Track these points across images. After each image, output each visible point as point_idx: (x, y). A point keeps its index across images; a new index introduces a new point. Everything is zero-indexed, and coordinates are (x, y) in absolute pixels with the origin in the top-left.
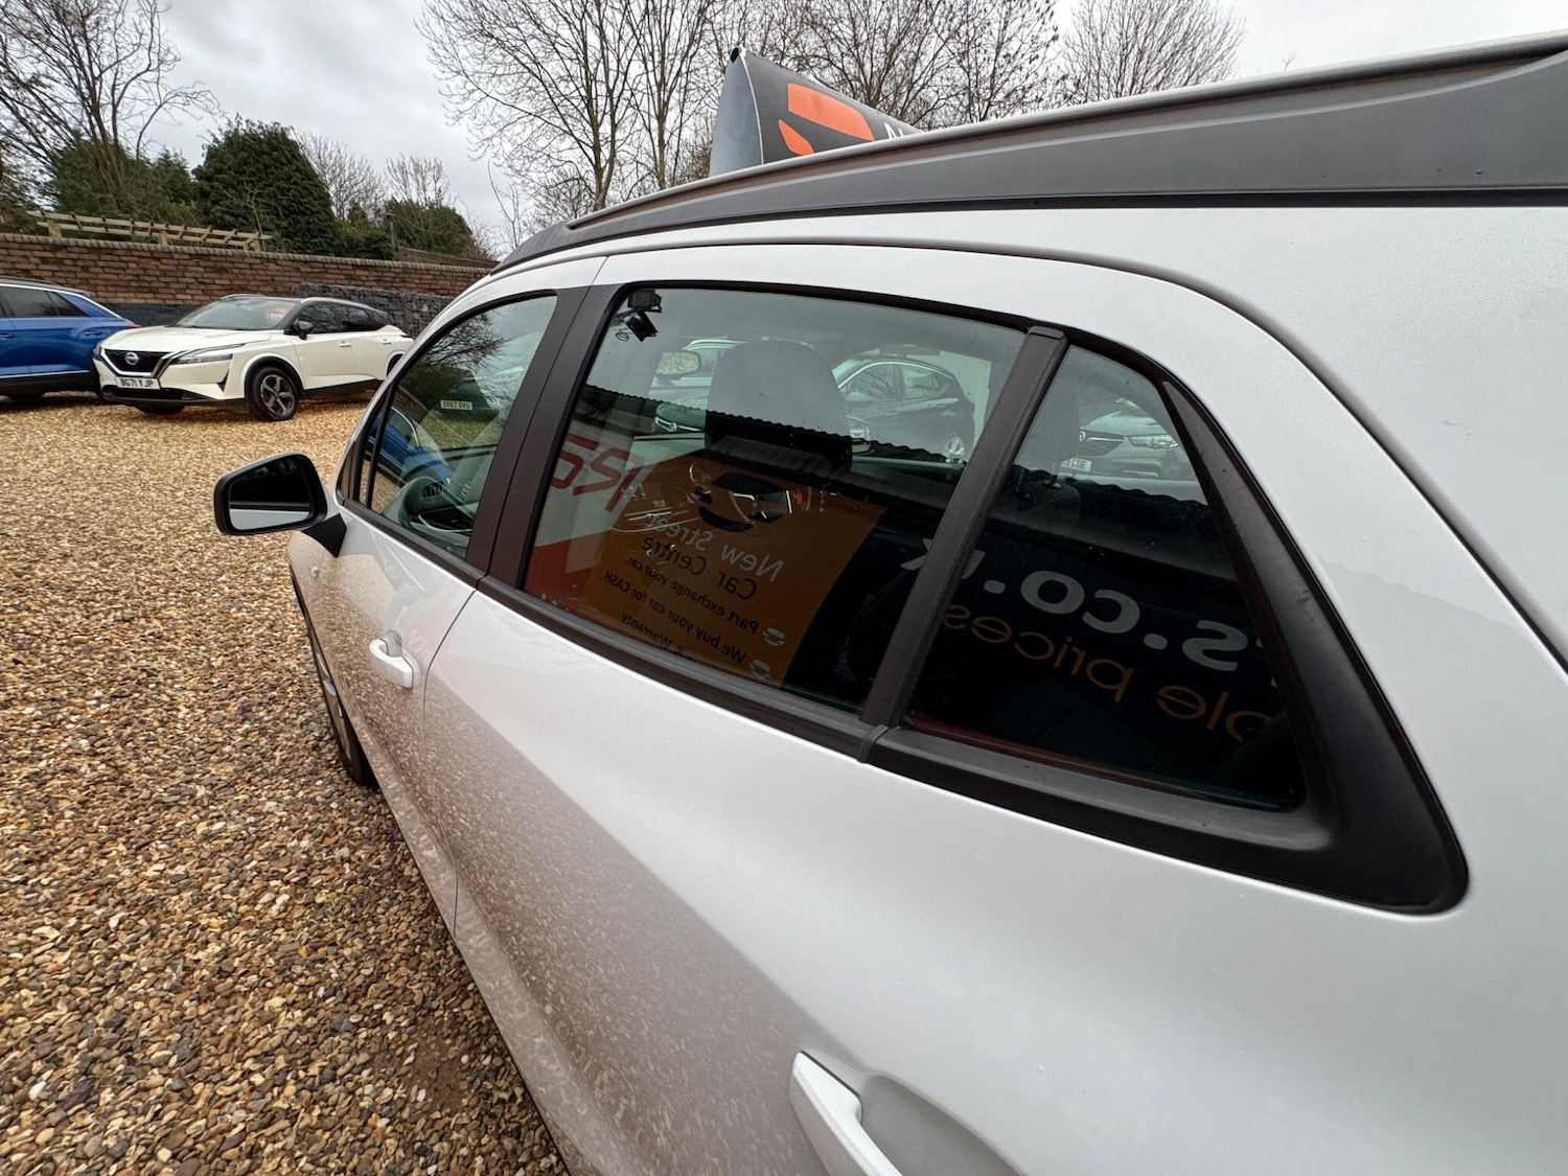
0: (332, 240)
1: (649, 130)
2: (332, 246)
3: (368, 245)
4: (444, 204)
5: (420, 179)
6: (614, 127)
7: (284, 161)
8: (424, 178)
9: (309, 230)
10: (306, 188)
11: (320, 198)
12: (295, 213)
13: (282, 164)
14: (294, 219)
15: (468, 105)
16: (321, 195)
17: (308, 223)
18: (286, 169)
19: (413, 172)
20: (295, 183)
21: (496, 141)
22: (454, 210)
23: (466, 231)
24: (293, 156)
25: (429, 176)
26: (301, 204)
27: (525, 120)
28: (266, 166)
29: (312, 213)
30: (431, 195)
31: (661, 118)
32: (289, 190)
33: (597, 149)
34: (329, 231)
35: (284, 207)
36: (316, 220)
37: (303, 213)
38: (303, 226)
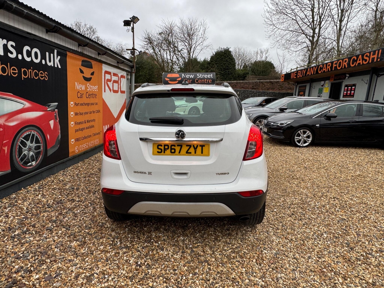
0: (233, 75)
1: (336, 26)
2: (233, 77)
3: (243, 75)
4: (268, 60)
5: (261, 54)
6: (320, 28)
7: (227, 56)
8: (262, 54)
9: (228, 73)
10: (230, 63)
11: (233, 64)
12: (226, 69)
13: (226, 57)
14: (225, 71)
15: (273, 33)
16: (234, 64)
17: (229, 71)
18: (226, 58)
20: (228, 62)
21: (280, 41)
22: (271, 62)
23: (274, 68)
24: (229, 55)
25: (264, 54)
26: (228, 67)
27: (290, 33)
28: (222, 59)
29: (230, 69)
30: (264, 59)
31: (341, 21)
32: (226, 64)
33: (313, 37)
34: (233, 73)
35: (224, 68)
36: (231, 70)
37: (228, 69)
38: (227, 72)
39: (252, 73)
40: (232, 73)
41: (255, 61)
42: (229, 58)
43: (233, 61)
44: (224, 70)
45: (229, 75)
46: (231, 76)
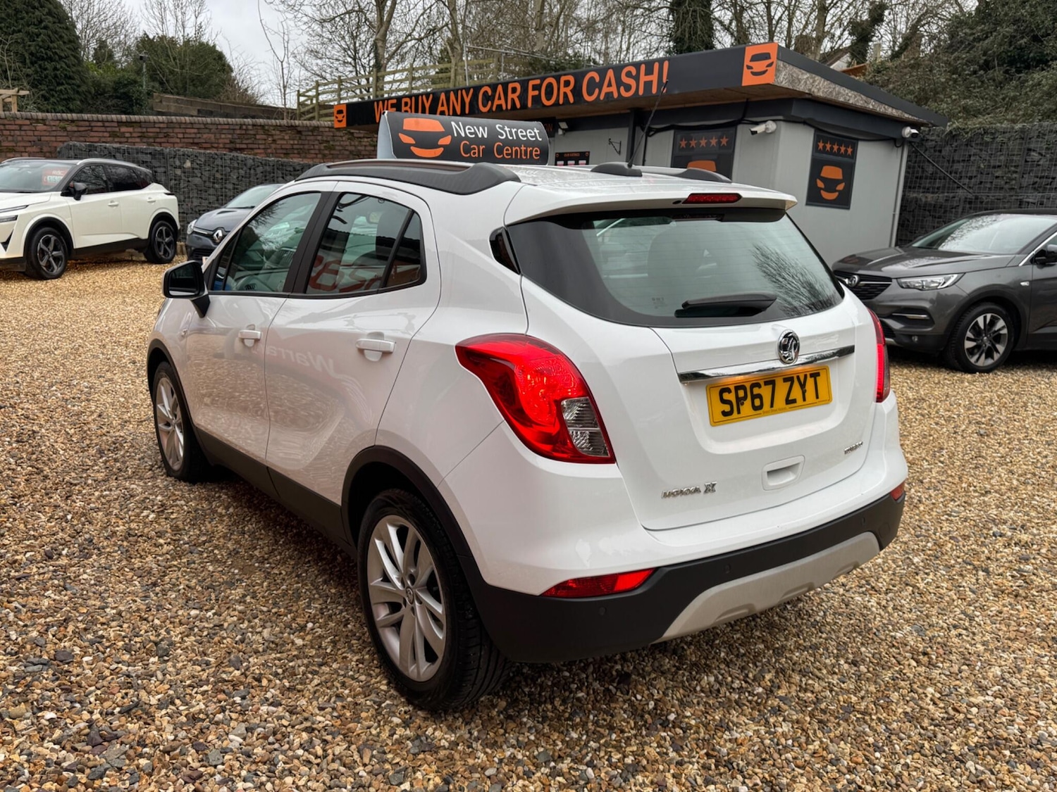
0: (79, 86)
2: (78, 92)
3: (115, 90)
4: (204, 39)
5: (179, 14)
8: (183, 14)
9: (56, 76)
10: (56, 32)
11: (70, 41)
12: (43, 59)
13: (34, 8)
14: (40, 66)
16: (72, 38)
17: (55, 69)
18: (37, 13)
19: (172, 8)
20: (46, 28)
22: (214, 46)
23: (226, 69)
25: (190, 11)
26: (49, 48)
28: (17, 11)
29: (61, 58)
30: (191, 32)
32: (38, 36)
34: (76, 77)
35: (32, 54)
36: (64, 65)
37: (51, 59)
38: (50, 72)
39: (152, 84)
40: (74, 79)
41: (141, 34)
42: (50, 13)
43: (67, 29)
44: (33, 63)
45: (60, 84)
46: (66, 86)
